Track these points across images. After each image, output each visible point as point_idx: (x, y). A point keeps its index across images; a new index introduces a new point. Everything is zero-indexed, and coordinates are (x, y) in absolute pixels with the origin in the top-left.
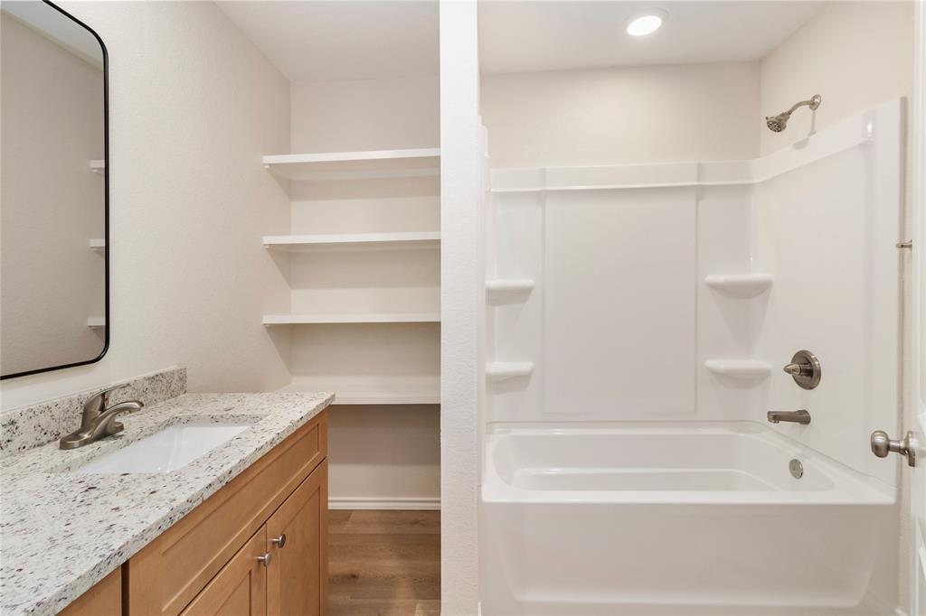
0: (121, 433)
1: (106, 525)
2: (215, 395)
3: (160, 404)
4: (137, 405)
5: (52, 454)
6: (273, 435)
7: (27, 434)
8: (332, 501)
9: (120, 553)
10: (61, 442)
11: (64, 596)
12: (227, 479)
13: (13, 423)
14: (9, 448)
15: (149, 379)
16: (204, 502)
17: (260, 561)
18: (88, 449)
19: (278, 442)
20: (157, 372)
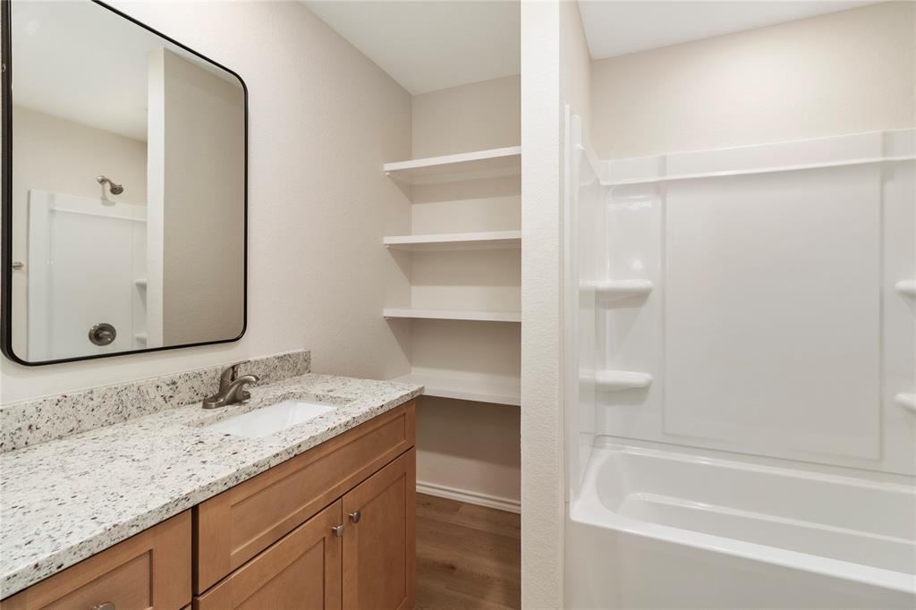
0: (246, 401)
1: (190, 473)
2: (329, 377)
3: (287, 380)
4: (254, 379)
5: (197, 412)
6: (349, 418)
7: (184, 393)
8: (421, 485)
9: (187, 498)
10: (204, 403)
11: (136, 523)
12: (296, 452)
13: (174, 383)
14: (171, 402)
15: (278, 358)
16: (270, 469)
17: (334, 530)
18: (219, 411)
19: (354, 425)
20: (285, 353)
